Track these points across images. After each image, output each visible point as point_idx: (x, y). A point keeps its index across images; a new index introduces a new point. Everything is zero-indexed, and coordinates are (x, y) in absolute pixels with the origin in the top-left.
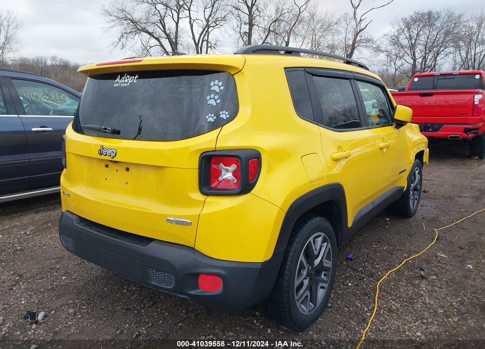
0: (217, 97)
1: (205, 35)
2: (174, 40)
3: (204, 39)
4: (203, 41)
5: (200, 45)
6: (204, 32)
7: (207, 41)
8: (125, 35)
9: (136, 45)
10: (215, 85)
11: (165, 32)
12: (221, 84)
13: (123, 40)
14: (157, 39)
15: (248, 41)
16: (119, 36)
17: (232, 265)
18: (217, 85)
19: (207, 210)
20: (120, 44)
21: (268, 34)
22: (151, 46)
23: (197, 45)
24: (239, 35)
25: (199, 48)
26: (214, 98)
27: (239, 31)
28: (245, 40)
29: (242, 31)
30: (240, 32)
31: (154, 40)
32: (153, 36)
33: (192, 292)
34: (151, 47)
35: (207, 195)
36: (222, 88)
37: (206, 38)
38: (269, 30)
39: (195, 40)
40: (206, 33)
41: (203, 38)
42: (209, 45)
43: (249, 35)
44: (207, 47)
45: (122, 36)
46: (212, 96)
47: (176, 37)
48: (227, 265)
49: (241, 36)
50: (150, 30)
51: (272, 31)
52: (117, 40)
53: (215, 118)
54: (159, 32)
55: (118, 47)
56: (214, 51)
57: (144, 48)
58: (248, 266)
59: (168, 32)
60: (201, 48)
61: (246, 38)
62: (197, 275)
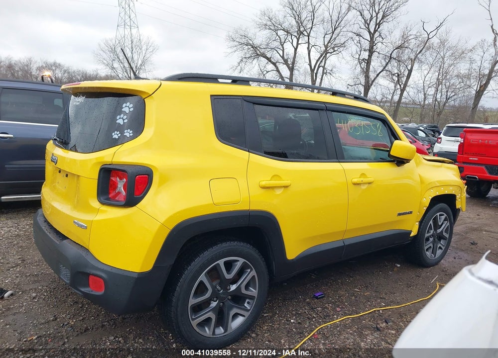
0: (125, 117)
1: (321, 61)
2: (291, 65)
3: (321, 65)
4: (319, 67)
5: (315, 72)
6: (322, 58)
7: (324, 67)
8: (244, 60)
9: (253, 70)
10: (126, 106)
11: (283, 57)
12: (131, 105)
13: (242, 64)
14: (274, 64)
15: (366, 69)
16: (239, 60)
17: (113, 271)
18: (128, 107)
19: (99, 217)
20: (239, 68)
21: (389, 61)
22: (267, 70)
23: (312, 71)
24: (356, 62)
25: (314, 74)
26: (122, 118)
27: (358, 57)
28: (363, 67)
29: (361, 58)
30: (359, 59)
31: (272, 65)
32: (270, 61)
33: (83, 290)
34: (267, 72)
35: (103, 203)
36: (131, 110)
37: (323, 64)
38: (391, 58)
39: (311, 66)
40: (323, 59)
41: (319, 64)
42: (325, 71)
43: (368, 62)
44: (323, 73)
45: (242, 60)
46: (122, 116)
47: (293, 63)
48: (109, 269)
49: (359, 62)
50: (269, 55)
51: (395, 59)
52: (236, 64)
53: (119, 135)
54: (276, 57)
55: (236, 70)
56: (329, 77)
57: (261, 72)
58: (125, 274)
59: (286, 57)
60: (316, 74)
61: (364, 65)
62: (88, 275)
